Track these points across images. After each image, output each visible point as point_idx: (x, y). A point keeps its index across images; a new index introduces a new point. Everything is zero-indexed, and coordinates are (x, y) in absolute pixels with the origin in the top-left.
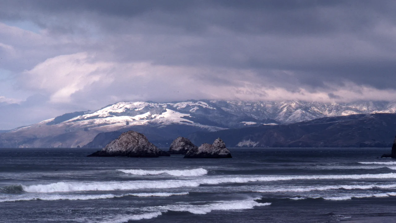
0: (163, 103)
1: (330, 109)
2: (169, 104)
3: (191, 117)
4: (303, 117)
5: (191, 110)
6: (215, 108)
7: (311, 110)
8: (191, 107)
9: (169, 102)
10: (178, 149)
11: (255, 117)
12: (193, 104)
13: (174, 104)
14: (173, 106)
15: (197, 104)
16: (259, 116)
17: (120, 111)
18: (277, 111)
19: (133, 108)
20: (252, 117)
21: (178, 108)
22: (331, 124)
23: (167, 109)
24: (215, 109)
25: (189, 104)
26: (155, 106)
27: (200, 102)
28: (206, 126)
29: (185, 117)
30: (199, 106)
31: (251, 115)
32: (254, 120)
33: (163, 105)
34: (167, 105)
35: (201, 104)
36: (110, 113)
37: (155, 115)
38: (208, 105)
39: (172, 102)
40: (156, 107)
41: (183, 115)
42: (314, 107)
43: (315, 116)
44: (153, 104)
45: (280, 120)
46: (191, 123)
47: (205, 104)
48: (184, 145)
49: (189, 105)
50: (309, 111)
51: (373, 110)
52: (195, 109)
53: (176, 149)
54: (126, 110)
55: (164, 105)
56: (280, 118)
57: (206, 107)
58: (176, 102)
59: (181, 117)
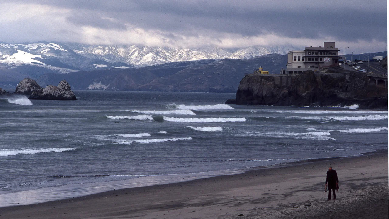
0: (14, 44)
1: (181, 54)
2: (20, 45)
3: (42, 58)
4: (154, 61)
5: (42, 52)
6: (66, 50)
7: (162, 54)
8: (43, 49)
9: (20, 44)
10: (24, 91)
11: (107, 60)
12: (44, 46)
13: (25, 45)
14: (25, 47)
15: (48, 45)
16: (111, 59)
18: (128, 54)
20: (103, 60)
21: (29, 49)
22: (181, 69)
23: (18, 50)
24: (66, 52)
25: (40, 45)
26: (6, 46)
27: (51, 44)
28: (57, 68)
29: (36, 59)
30: (50, 48)
31: (102, 58)
32: (105, 63)
33: (14, 46)
34: (19, 46)
35: (52, 45)
37: (6, 56)
38: (59, 47)
39: (23, 44)
40: (7, 48)
41: (34, 56)
42: (165, 52)
43: (166, 60)
44: (4, 44)
45: (131, 63)
46: (42, 65)
47: (57, 46)
48: (30, 86)
49: (41, 47)
50: (160, 55)
51: (223, 56)
52: (47, 51)
53: (22, 91)
55: (16, 46)
56: (131, 62)
57: (58, 49)
58: (27, 43)
59: (32, 59)
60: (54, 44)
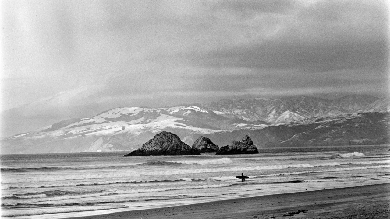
0: (156, 108)
1: (317, 110)
2: (162, 108)
3: (184, 120)
4: (291, 118)
5: (184, 114)
6: (207, 112)
7: (299, 111)
8: (184, 111)
9: (163, 107)
10: (200, 148)
11: (246, 119)
12: (186, 109)
13: (167, 109)
14: (167, 111)
15: (189, 108)
16: (250, 118)
17: (116, 116)
18: (266, 113)
19: (128, 113)
20: (243, 119)
21: (171, 113)
22: (319, 124)
23: (161, 114)
25: (182, 108)
26: (149, 111)
27: (192, 106)
28: (199, 129)
29: (178, 121)
30: (191, 110)
31: (241, 117)
32: (245, 122)
33: (157, 110)
34: (161, 110)
35: (193, 108)
36: (106, 119)
37: (150, 120)
38: (200, 109)
39: (166, 107)
40: (150, 112)
41: (176, 119)
42: (302, 109)
43: (303, 116)
44: (147, 109)
45: (269, 121)
46: (185, 126)
47: (198, 108)
48: (206, 144)
49: (182, 110)
50: (297, 112)
51: (358, 110)
52: (188, 113)
54: (121, 115)
55: (158, 110)
56: (269, 120)
57: (198, 110)
58: (169, 107)
59: (175, 121)
60: (194, 107)
